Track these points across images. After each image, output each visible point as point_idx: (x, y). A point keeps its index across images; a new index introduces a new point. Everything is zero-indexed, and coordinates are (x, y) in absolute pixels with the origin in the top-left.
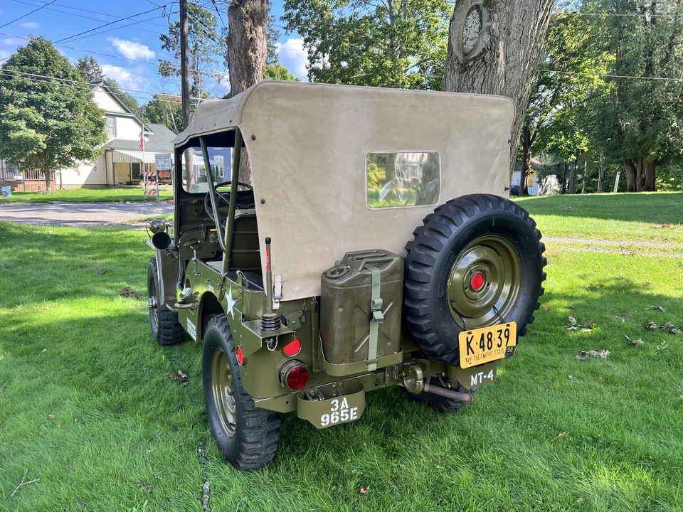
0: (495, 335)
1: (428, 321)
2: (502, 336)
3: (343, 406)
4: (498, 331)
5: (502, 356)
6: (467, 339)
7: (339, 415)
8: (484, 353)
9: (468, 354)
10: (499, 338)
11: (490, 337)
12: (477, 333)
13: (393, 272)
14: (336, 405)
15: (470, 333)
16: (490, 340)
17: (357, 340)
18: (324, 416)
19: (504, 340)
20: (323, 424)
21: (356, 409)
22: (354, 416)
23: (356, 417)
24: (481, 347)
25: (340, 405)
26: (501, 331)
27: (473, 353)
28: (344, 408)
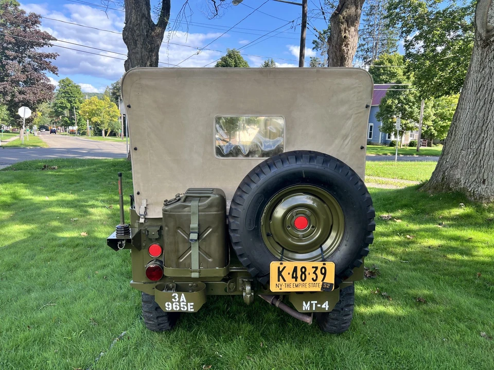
0: (310, 270)
1: (240, 247)
2: (318, 272)
3: (181, 300)
4: (313, 267)
5: (319, 289)
6: (279, 268)
7: (180, 305)
8: (297, 283)
9: (279, 281)
10: (315, 273)
11: (303, 270)
12: (289, 266)
13: (210, 206)
14: (176, 297)
15: (281, 264)
16: (303, 273)
17: (181, 253)
18: (167, 303)
19: (321, 277)
20: (167, 309)
21: (193, 304)
22: (191, 309)
23: (193, 310)
24: (293, 277)
25: (179, 297)
26: (317, 268)
27: (285, 281)
28: (183, 301)
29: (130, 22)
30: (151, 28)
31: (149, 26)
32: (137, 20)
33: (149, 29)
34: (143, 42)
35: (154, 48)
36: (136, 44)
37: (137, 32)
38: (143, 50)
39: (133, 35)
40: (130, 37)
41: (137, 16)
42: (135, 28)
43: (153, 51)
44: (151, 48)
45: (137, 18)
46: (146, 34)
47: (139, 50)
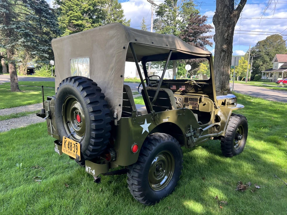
4: (74, 144)
5: (75, 157)
9: (64, 147)
10: (74, 147)
15: (65, 138)
29: (217, 11)
30: (231, 12)
31: (229, 11)
32: (221, 9)
33: (229, 13)
34: (224, 22)
35: (231, 25)
36: (219, 24)
37: (221, 16)
38: (223, 27)
39: (218, 19)
40: (216, 20)
41: (221, 7)
42: (220, 15)
43: (230, 26)
44: (229, 24)
45: (221, 8)
46: (226, 16)
47: (221, 27)
